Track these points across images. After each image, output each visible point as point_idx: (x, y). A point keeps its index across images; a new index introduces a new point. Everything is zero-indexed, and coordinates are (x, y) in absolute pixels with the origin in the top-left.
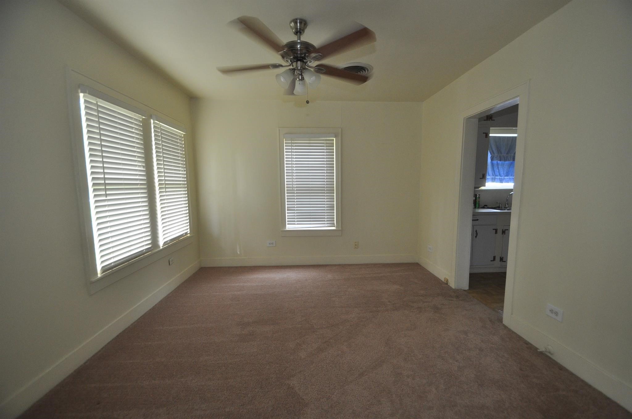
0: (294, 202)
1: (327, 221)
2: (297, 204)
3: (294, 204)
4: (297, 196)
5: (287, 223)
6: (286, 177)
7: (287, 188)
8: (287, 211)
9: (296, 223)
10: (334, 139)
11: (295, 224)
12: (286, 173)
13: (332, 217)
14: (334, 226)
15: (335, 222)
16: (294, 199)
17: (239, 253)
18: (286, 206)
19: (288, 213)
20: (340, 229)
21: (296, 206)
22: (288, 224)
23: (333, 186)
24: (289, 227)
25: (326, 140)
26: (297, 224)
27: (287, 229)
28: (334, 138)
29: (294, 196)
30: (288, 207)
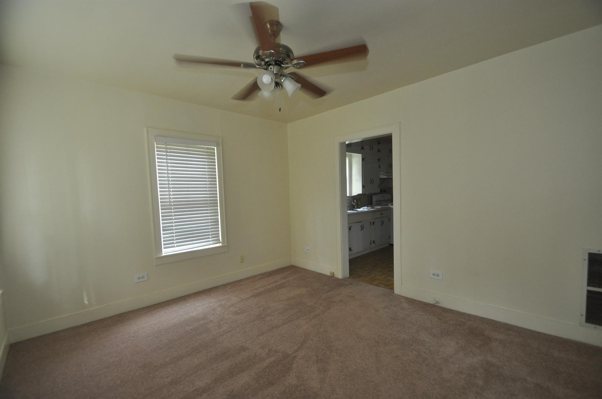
0: (172, 219)
1: (212, 238)
2: (175, 222)
3: (172, 223)
4: (174, 212)
5: (163, 246)
6: (159, 189)
7: (161, 203)
8: (162, 232)
9: (175, 245)
10: (214, 148)
11: (174, 247)
12: (159, 185)
13: (217, 233)
14: (219, 242)
15: (220, 238)
16: (171, 216)
17: (86, 302)
18: (161, 225)
19: (164, 234)
20: (226, 244)
21: (174, 224)
22: (165, 248)
23: (217, 198)
24: (166, 252)
25: (207, 148)
26: (177, 246)
27: (164, 255)
28: (215, 146)
29: (171, 212)
30: (163, 227)
